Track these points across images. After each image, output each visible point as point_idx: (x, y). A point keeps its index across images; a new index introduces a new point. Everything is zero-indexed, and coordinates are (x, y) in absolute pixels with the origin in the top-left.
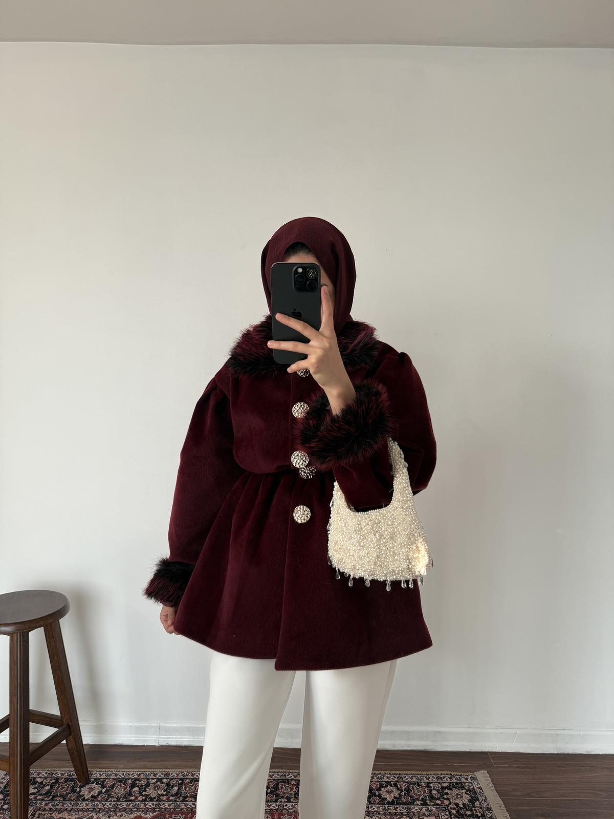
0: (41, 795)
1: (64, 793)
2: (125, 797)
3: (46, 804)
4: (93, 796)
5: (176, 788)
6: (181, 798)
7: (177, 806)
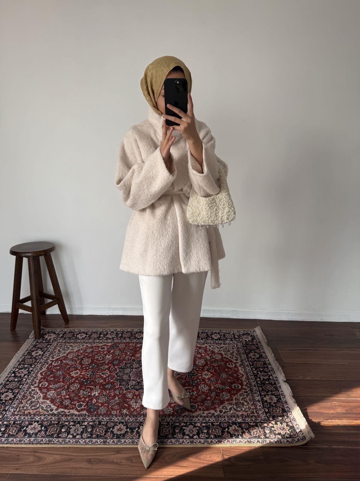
0: (59, 337)
1: (70, 337)
2: (97, 338)
3: (62, 341)
4: (83, 338)
5: (120, 335)
6: (123, 338)
7: (121, 341)
